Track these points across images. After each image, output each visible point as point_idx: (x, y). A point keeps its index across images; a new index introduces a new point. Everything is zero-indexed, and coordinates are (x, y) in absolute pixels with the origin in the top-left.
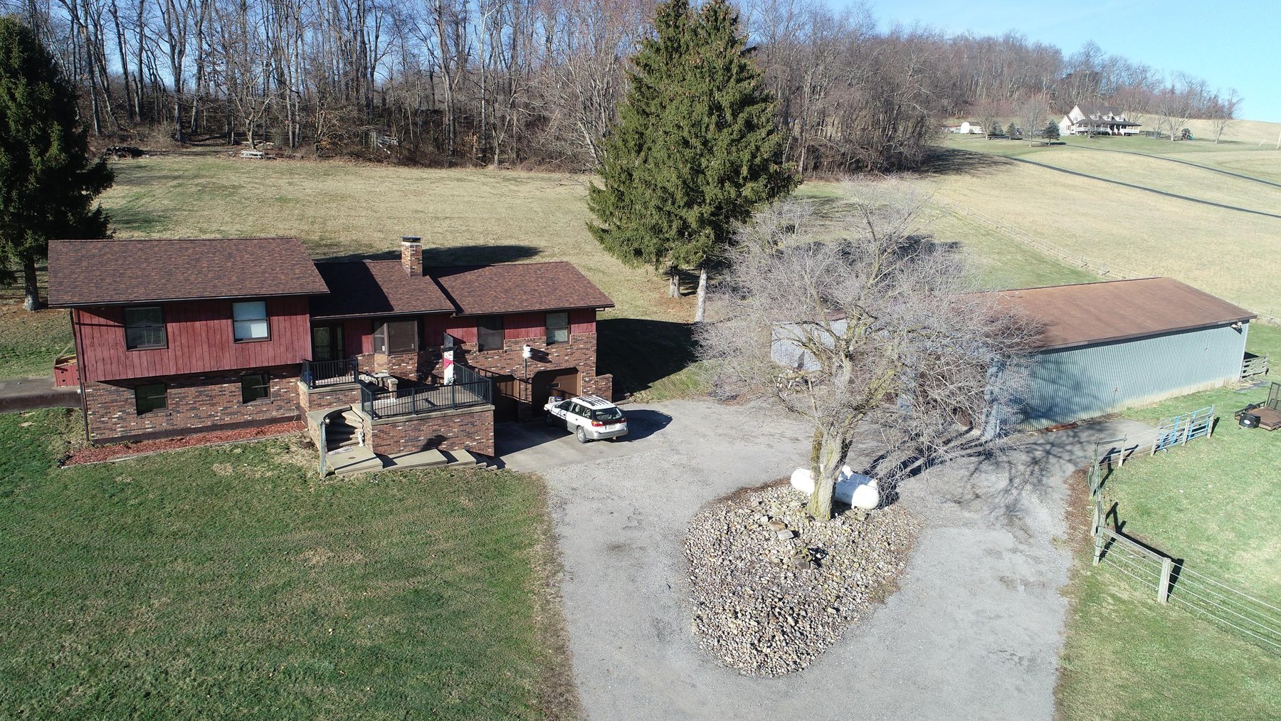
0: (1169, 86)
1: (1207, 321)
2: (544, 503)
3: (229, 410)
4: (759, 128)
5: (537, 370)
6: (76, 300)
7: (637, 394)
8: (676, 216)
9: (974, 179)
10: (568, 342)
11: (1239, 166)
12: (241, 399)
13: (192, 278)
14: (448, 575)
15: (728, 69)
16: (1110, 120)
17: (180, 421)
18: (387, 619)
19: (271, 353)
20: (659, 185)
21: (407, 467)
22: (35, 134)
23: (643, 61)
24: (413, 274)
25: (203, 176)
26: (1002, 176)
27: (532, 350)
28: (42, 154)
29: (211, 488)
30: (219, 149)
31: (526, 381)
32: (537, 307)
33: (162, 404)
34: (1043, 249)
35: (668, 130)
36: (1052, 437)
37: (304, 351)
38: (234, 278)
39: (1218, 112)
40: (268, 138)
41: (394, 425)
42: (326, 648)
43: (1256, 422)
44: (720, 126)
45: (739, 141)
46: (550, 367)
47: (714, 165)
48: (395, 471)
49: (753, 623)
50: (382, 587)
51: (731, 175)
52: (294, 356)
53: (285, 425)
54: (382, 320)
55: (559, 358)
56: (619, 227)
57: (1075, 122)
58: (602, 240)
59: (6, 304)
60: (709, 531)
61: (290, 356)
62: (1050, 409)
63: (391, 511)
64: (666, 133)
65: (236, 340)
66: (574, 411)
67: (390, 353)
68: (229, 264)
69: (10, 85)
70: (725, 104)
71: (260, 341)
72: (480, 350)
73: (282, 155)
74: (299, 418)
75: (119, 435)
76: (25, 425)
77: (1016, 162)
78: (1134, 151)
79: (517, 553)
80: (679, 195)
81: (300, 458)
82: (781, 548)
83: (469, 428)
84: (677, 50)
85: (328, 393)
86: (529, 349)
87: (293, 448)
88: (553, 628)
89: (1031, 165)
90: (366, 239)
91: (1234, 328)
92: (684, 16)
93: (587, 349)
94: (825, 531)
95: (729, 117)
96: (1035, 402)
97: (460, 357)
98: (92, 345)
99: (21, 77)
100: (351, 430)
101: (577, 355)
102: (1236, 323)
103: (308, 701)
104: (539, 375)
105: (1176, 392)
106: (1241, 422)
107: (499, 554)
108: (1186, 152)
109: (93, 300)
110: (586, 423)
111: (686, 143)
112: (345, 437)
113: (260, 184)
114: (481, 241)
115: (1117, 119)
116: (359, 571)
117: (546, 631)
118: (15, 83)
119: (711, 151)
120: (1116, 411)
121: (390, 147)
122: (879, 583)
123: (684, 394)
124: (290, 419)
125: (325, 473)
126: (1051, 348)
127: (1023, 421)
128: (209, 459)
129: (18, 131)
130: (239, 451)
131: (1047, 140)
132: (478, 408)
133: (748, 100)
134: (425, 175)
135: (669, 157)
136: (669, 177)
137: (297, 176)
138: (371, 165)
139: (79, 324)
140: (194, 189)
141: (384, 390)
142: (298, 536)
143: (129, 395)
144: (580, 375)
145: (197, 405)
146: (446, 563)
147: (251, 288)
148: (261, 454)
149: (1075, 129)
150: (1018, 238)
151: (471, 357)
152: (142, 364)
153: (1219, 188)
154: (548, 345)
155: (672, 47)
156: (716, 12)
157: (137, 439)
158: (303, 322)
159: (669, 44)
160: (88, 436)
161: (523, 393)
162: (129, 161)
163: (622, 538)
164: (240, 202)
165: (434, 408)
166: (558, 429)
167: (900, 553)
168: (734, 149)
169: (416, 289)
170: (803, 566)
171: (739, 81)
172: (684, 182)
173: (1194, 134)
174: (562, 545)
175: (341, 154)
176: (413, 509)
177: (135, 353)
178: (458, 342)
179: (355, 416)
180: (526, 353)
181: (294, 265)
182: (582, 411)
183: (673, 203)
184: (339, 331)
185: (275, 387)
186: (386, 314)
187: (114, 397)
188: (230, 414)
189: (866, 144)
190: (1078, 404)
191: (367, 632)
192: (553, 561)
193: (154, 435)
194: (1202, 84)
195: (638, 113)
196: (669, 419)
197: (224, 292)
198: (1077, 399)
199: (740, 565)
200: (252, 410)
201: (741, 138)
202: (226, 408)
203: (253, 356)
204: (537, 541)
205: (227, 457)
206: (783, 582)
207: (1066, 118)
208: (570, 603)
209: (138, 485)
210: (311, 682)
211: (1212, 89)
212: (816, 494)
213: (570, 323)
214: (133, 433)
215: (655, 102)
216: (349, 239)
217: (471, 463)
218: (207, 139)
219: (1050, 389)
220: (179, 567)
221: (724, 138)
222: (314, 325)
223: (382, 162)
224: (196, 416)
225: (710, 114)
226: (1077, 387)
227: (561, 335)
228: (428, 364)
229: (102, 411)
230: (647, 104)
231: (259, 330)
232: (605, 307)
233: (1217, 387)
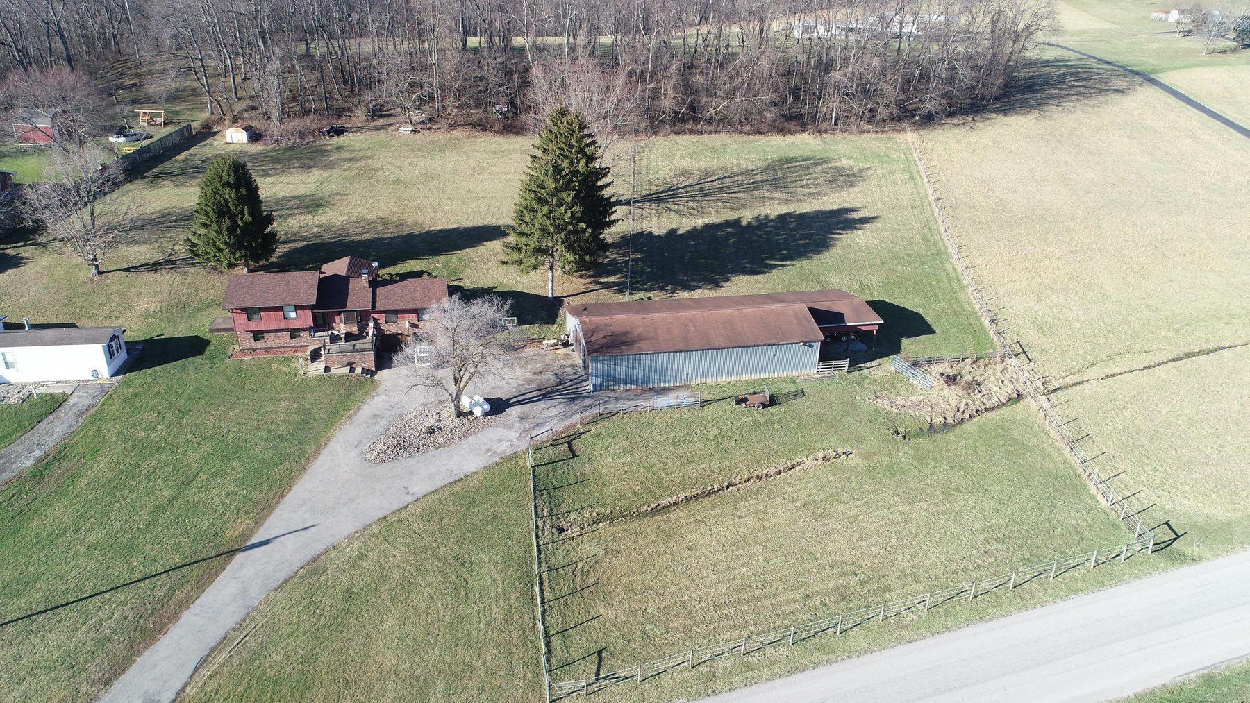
5: (414, 332)
12: (290, 338)
13: (270, 295)
14: (317, 416)
17: (269, 344)
19: (298, 323)
21: (333, 373)
24: (365, 287)
25: (366, 158)
27: (411, 324)
29: (267, 374)
33: (262, 339)
37: (310, 323)
38: (285, 295)
46: (420, 331)
48: (328, 375)
52: (307, 324)
53: (306, 348)
54: (344, 312)
55: (424, 327)
61: (304, 324)
62: (633, 380)
63: (316, 391)
65: (285, 318)
67: (345, 324)
71: (293, 319)
72: (386, 323)
73: (426, 128)
75: (249, 348)
76: (224, 339)
79: (343, 412)
85: (317, 340)
86: (409, 323)
88: (330, 437)
96: (623, 377)
97: (377, 326)
98: (238, 320)
107: (337, 411)
112: (318, 358)
116: (293, 410)
117: (327, 437)
122: (445, 443)
124: (308, 346)
125: (305, 372)
126: (625, 354)
127: (614, 385)
129: (233, 210)
130: (283, 359)
137: (421, 153)
140: (354, 172)
141: (341, 339)
142: (282, 396)
143: (251, 335)
145: (275, 340)
146: (319, 412)
147: (289, 302)
148: (289, 361)
151: (381, 325)
152: (254, 326)
154: (419, 321)
157: (255, 350)
158: (309, 313)
160: (240, 347)
162: (336, 141)
163: (381, 412)
164: (373, 185)
167: (467, 434)
169: (362, 296)
174: (359, 411)
175: (463, 125)
177: (250, 322)
178: (375, 320)
180: (407, 325)
181: (310, 288)
184: (325, 316)
185: (302, 334)
186: (341, 310)
187: (247, 336)
188: (287, 343)
190: (657, 379)
191: (282, 429)
192: (351, 416)
193: (258, 349)
197: (279, 303)
198: (657, 377)
200: (294, 342)
202: (284, 341)
203: (292, 324)
204: (353, 409)
205: (278, 362)
208: (343, 431)
209: (248, 369)
214: (253, 348)
217: (362, 373)
219: (632, 372)
222: (313, 314)
224: (274, 343)
226: (656, 371)
227: (425, 318)
228: (363, 328)
229: (244, 340)
231: (293, 315)
233: (791, 375)
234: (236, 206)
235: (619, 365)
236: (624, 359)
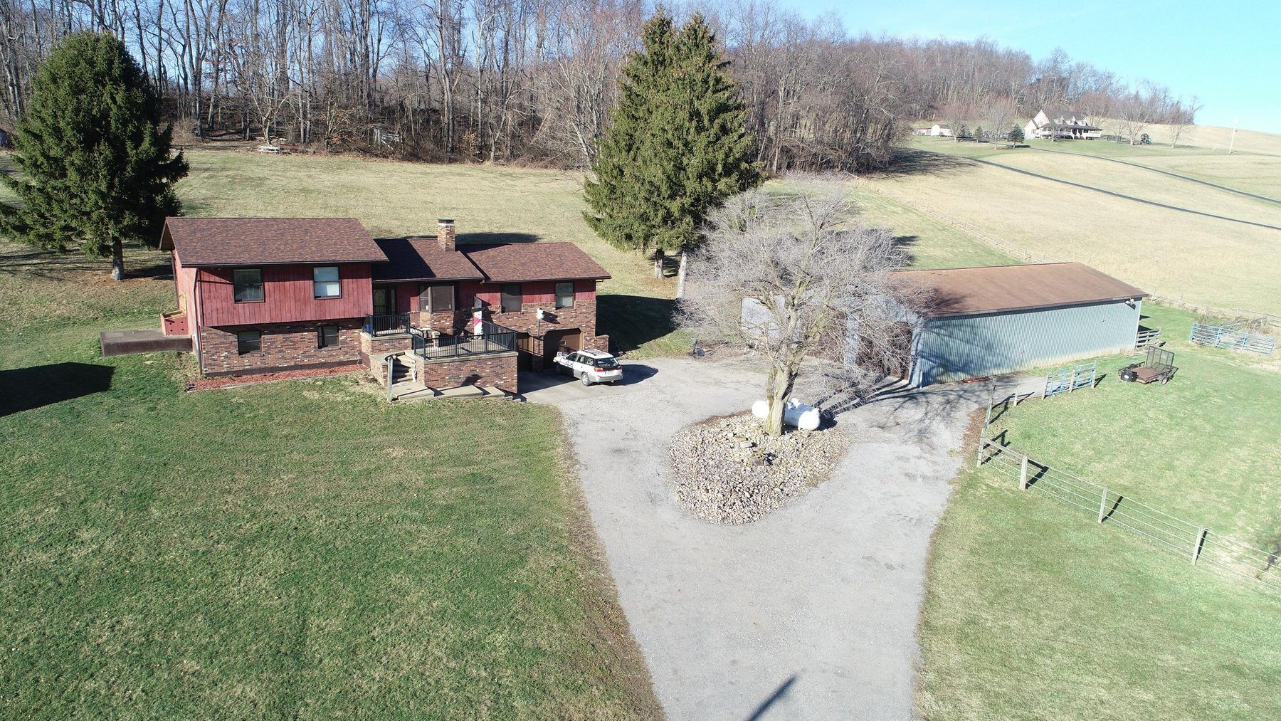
0: (1133, 92)
1: (1104, 297)
2: (561, 423)
3: (307, 354)
4: (732, 133)
5: (548, 329)
6: (200, 261)
7: (629, 353)
8: (661, 206)
9: (938, 179)
10: (573, 307)
11: (1190, 169)
12: (317, 345)
13: (282, 247)
14: (494, 465)
15: (706, 81)
16: (1073, 124)
17: (271, 361)
18: (455, 490)
19: (342, 309)
20: (648, 179)
21: (452, 396)
22: (131, 131)
23: (632, 72)
24: (448, 249)
25: (229, 169)
26: (964, 177)
27: (544, 313)
28: (136, 147)
29: (306, 407)
30: (236, 143)
31: (539, 338)
32: (549, 277)
33: (257, 348)
34: (992, 244)
35: (654, 133)
36: (966, 386)
37: (368, 308)
38: (314, 249)
39: (1180, 118)
40: (279, 134)
41: (441, 365)
42: (415, 505)
43: (1134, 377)
44: (699, 130)
45: (715, 142)
46: (558, 327)
47: (694, 163)
48: (444, 399)
49: (720, 495)
50: (448, 471)
51: (708, 172)
52: (359, 311)
53: (350, 367)
54: (426, 285)
55: (565, 320)
56: (611, 217)
57: (1040, 126)
58: (596, 228)
59: (96, 275)
60: (689, 442)
61: (356, 311)
62: (966, 365)
63: (445, 425)
64: (653, 135)
65: (316, 297)
66: (579, 360)
67: (433, 311)
68: (307, 238)
69: (113, 91)
70: (703, 111)
71: (333, 298)
72: (503, 312)
73: (296, 150)
74: (360, 362)
75: (225, 370)
76: (148, 362)
77: (980, 163)
78: (1094, 154)
79: (544, 453)
80: (664, 188)
81: (369, 389)
82: (743, 452)
83: (498, 370)
84: (662, 63)
85: (386, 341)
86: (542, 311)
87: (361, 382)
88: (576, 496)
89: (994, 167)
90: (386, 225)
91: (1129, 305)
92: (668, 34)
93: (589, 314)
94: (775, 443)
95: (706, 123)
96: (954, 358)
97: (487, 316)
98: (209, 297)
99: (122, 85)
100: (406, 369)
101: (580, 318)
102: (1129, 300)
103: (410, 533)
104: (549, 333)
105: (1077, 356)
106: (1122, 377)
107: (529, 454)
108: (1142, 156)
109: (213, 262)
110: (589, 369)
111: (670, 144)
112: (402, 374)
113: (281, 176)
114: (486, 229)
115: (1080, 123)
116: (429, 462)
117: (570, 497)
118: (116, 89)
119: (691, 151)
120: (1024, 369)
121: (393, 143)
122: (814, 476)
123: (668, 352)
124: (354, 363)
125: (391, 398)
126: (965, 314)
127: (942, 374)
128: (299, 388)
129: (118, 129)
130: (320, 383)
131: (1012, 143)
132: (505, 354)
133: (723, 108)
134: (428, 170)
135: (656, 155)
136: (655, 173)
137: (313, 170)
138: (378, 160)
139: (201, 281)
140: (225, 181)
141: (429, 340)
142: (378, 439)
143: (233, 338)
144: (582, 335)
145: (284, 349)
146: (492, 457)
147: (328, 256)
148: (337, 384)
149: (1041, 132)
150: (970, 233)
151: (496, 317)
152: (246, 314)
153: (1167, 190)
154: (557, 309)
155: (658, 60)
156: (695, 31)
157: (238, 374)
158: (367, 284)
159: (655, 58)
160: (201, 371)
161: (536, 348)
163: (622, 445)
164: (268, 192)
165: (470, 353)
166: (566, 375)
167: (832, 458)
168: (710, 149)
169: (451, 262)
170: (758, 463)
171: (715, 92)
172: (668, 177)
173: (1153, 139)
174: (576, 449)
175: (350, 150)
176: (462, 424)
177: (241, 305)
178: (485, 304)
179: (409, 358)
180: (540, 315)
181: (358, 239)
182: (586, 360)
183: (659, 196)
184: (393, 292)
185: (343, 336)
186: (431, 279)
187: (223, 340)
188: (309, 357)
189: (836, 145)
190: (990, 362)
191: (442, 495)
192: (571, 458)
193: (251, 372)
194: (1165, 91)
195: (628, 118)
196: (656, 371)
197: (308, 258)
198: (989, 358)
199: (711, 462)
200: (325, 355)
201: (717, 140)
202: (305, 352)
203: (328, 311)
204: (558, 446)
205: (313, 387)
206: (743, 473)
207: (1031, 122)
208: (585, 482)
209: (249, 404)
210: (408, 523)
211: (1174, 96)
212: (770, 416)
213: (574, 292)
214: (236, 369)
215: (643, 108)
216: (370, 225)
217: (501, 396)
218: (222, 135)
219: (965, 348)
220: (296, 456)
221: (702, 140)
222: (375, 287)
223: (388, 157)
224: (283, 357)
225: (691, 120)
226: (989, 347)
227: (567, 301)
228: (462, 322)
229: (213, 351)
230: (636, 109)
231: (333, 290)
232: (603, 278)
233: (1114, 353)
234: (125, 123)
235: (951, 335)
236: (957, 326)
